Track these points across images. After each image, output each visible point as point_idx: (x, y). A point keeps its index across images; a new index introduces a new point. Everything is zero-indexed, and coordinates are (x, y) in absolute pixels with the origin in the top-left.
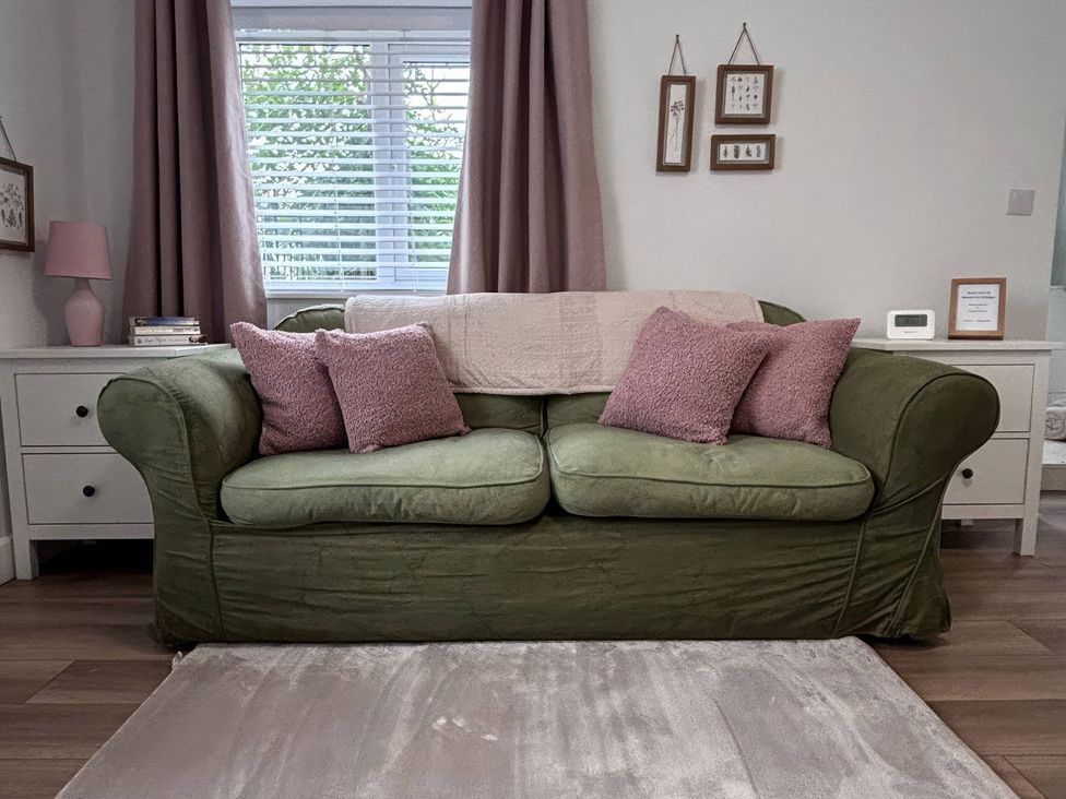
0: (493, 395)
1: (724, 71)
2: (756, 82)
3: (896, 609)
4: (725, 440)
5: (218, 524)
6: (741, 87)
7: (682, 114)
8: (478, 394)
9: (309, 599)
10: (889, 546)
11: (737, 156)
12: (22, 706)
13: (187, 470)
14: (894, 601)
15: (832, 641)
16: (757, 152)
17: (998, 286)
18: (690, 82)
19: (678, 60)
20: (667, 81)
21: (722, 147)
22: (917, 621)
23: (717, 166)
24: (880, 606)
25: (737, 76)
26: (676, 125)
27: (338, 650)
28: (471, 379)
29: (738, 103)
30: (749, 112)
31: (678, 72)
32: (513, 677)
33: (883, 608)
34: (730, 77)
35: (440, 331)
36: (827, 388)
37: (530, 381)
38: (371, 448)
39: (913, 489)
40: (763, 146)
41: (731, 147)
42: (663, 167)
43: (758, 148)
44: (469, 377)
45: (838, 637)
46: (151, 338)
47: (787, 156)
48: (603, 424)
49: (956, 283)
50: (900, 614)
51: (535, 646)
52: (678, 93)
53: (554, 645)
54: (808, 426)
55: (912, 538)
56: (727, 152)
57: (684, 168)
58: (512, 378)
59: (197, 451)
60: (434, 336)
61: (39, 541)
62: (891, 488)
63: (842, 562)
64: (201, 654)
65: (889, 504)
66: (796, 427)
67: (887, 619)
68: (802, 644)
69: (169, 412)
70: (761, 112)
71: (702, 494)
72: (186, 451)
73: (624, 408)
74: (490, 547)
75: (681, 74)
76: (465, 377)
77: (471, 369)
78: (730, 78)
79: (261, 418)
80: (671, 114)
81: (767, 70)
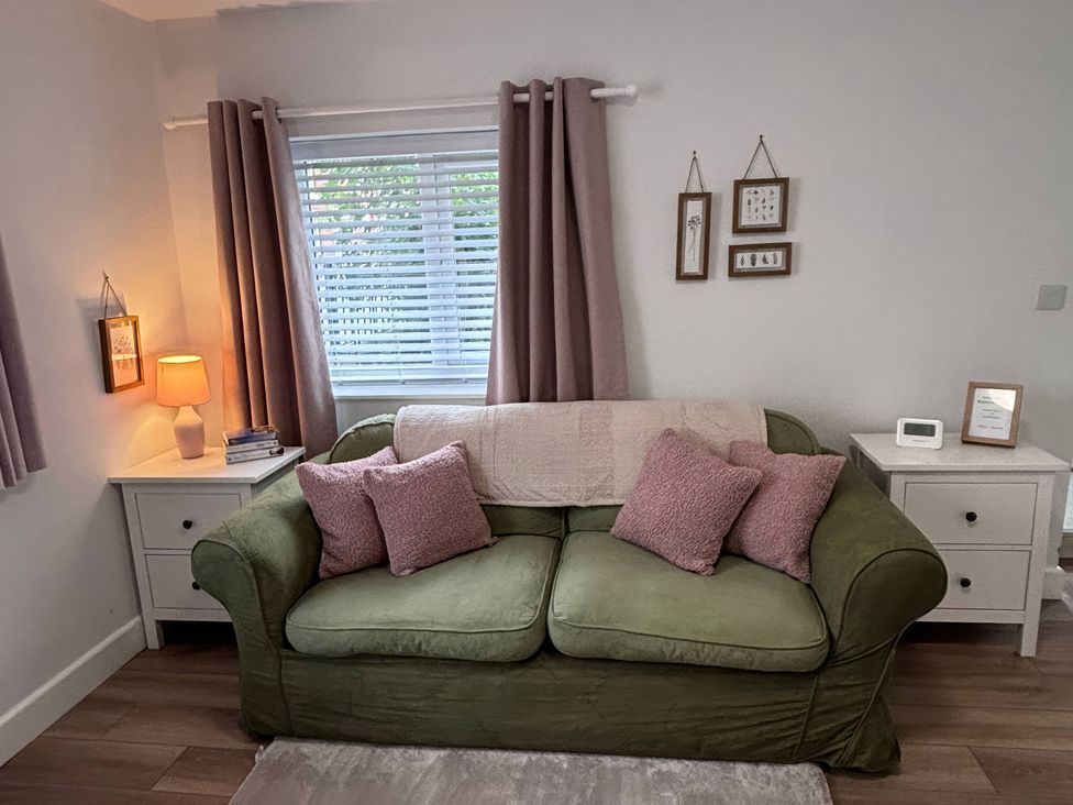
0: (518, 507)
1: (739, 185)
2: (772, 193)
3: (846, 746)
4: (711, 569)
5: (285, 652)
6: (757, 199)
7: (699, 229)
8: (505, 506)
9: (356, 712)
10: (841, 693)
11: (753, 264)
12: (149, 792)
13: (259, 613)
14: (847, 738)
15: (791, 767)
16: (774, 259)
17: (1014, 392)
18: (706, 197)
19: (695, 177)
20: (684, 198)
21: (739, 256)
22: (867, 756)
23: (733, 273)
24: (831, 742)
25: (753, 189)
26: (693, 238)
27: (379, 751)
28: (498, 492)
29: (754, 214)
30: (764, 223)
31: (695, 189)
32: (509, 793)
33: (837, 743)
34: (745, 190)
35: (473, 449)
36: (807, 527)
37: (550, 495)
38: (408, 571)
39: (863, 648)
40: (780, 254)
41: (747, 256)
42: (681, 276)
43: (775, 255)
44: (496, 491)
45: (796, 763)
46: (237, 455)
47: (804, 262)
48: (613, 536)
49: (973, 386)
50: (852, 748)
51: (535, 757)
52: (695, 209)
53: (551, 756)
54: (788, 562)
55: (862, 688)
56: (744, 261)
57: (703, 277)
58: (534, 492)
59: (265, 597)
60: (466, 455)
61: (163, 622)
62: (842, 645)
63: (797, 705)
64: (278, 748)
65: (841, 657)
66: (778, 561)
67: (840, 752)
68: (763, 768)
69: (243, 568)
70: (777, 222)
71: (672, 648)
72: (257, 598)
73: (629, 528)
74: (496, 679)
75: (699, 191)
76: (494, 492)
77: (498, 484)
78: (746, 192)
79: (320, 546)
80: (688, 228)
81: (783, 183)
